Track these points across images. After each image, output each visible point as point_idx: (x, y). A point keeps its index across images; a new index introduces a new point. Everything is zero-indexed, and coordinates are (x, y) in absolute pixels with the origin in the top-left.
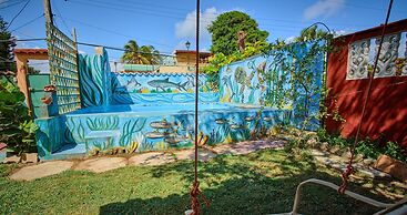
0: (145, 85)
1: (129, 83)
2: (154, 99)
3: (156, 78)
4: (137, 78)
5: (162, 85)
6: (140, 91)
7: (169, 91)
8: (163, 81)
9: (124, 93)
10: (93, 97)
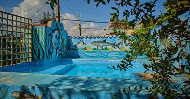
0: (89, 44)
1: (79, 43)
2: (94, 54)
3: (97, 39)
4: (84, 40)
5: (101, 44)
6: (85, 49)
7: (106, 49)
8: (101, 42)
9: (75, 50)
10: (39, 54)
